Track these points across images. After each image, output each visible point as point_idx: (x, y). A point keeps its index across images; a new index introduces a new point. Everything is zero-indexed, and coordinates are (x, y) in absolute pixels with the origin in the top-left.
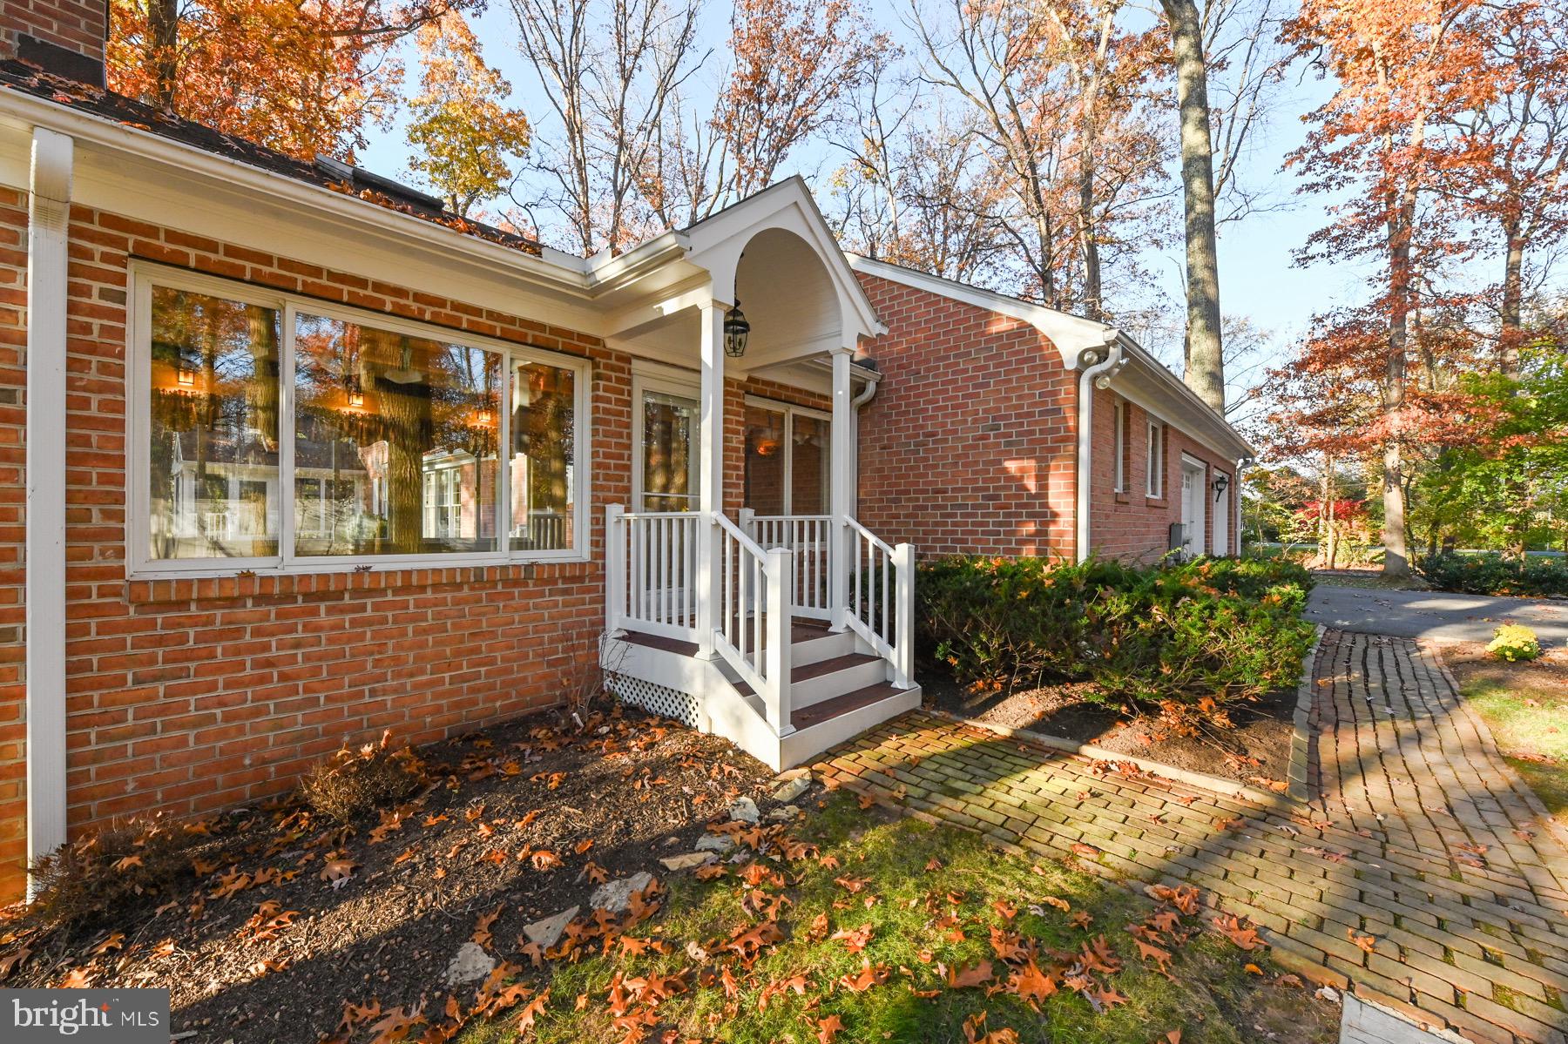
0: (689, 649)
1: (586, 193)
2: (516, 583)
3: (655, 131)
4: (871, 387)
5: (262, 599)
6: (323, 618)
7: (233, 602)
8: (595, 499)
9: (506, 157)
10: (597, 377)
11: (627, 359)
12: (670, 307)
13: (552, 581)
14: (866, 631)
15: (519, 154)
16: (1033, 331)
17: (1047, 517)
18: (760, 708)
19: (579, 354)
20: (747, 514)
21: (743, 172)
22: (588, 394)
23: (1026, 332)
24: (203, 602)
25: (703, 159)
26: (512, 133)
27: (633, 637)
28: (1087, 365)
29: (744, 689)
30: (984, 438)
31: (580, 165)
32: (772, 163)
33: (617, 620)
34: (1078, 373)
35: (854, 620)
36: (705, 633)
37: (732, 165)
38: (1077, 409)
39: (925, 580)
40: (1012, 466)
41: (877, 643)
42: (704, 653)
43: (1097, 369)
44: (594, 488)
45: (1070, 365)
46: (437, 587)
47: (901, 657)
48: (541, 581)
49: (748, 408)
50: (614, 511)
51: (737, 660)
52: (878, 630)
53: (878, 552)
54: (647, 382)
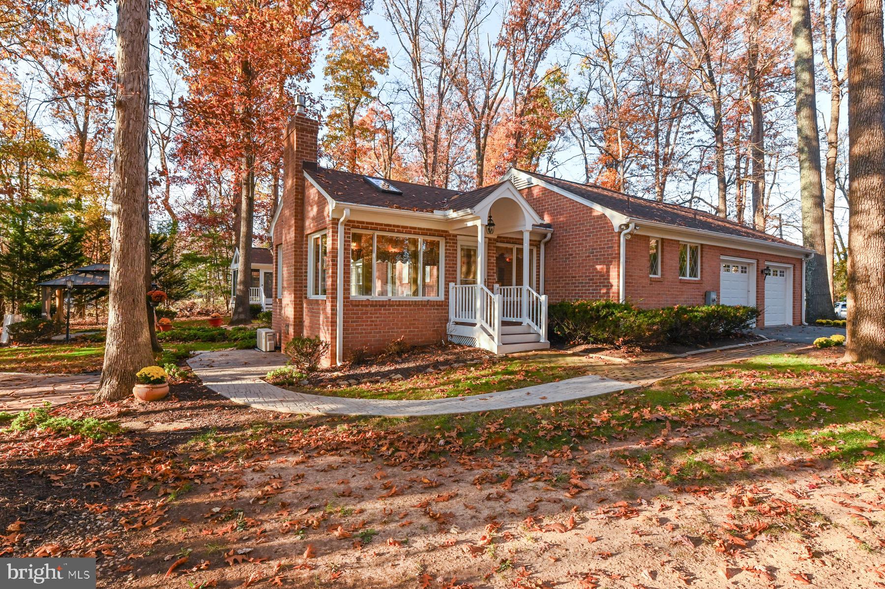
0: (474, 325)
1: (422, 98)
2: (425, 306)
3: (463, 56)
4: (549, 236)
5: (372, 306)
6: (382, 311)
7: (366, 306)
8: (446, 281)
9: (375, 74)
10: (446, 243)
11: (455, 236)
12: (470, 224)
13: (434, 306)
14: (533, 325)
15: (382, 72)
16: (606, 217)
17: (609, 286)
18: (493, 339)
19: (442, 236)
20: (497, 286)
21: (517, 72)
22: (444, 248)
23: (603, 216)
24: (362, 305)
25: (493, 61)
26: (379, 61)
27: (457, 323)
28: (623, 230)
29: (490, 335)
30: (589, 256)
31: (419, 81)
32: (536, 62)
33: (452, 317)
34: (620, 233)
35: (529, 321)
36: (479, 320)
37: (510, 67)
38: (619, 247)
39: (551, 307)
40: (599, 267)
41: (536, 328)
42: (478, 326)
43: (626, 232)
44: (446, 277)
45: (616, 230)
46: (406, 305)
47: (543, 331)
48: (431, 306)
49: (498, 247)
50: (452, 285)
51: (487, 326)
52: (537, 324)
53: (537, 298)
54: (462, 242)
